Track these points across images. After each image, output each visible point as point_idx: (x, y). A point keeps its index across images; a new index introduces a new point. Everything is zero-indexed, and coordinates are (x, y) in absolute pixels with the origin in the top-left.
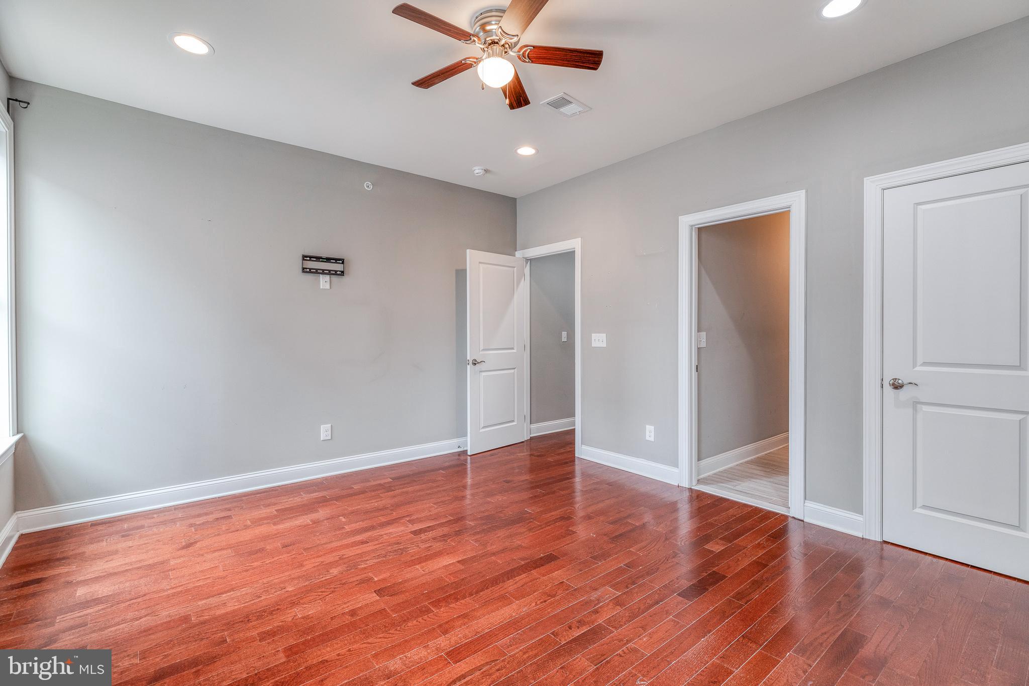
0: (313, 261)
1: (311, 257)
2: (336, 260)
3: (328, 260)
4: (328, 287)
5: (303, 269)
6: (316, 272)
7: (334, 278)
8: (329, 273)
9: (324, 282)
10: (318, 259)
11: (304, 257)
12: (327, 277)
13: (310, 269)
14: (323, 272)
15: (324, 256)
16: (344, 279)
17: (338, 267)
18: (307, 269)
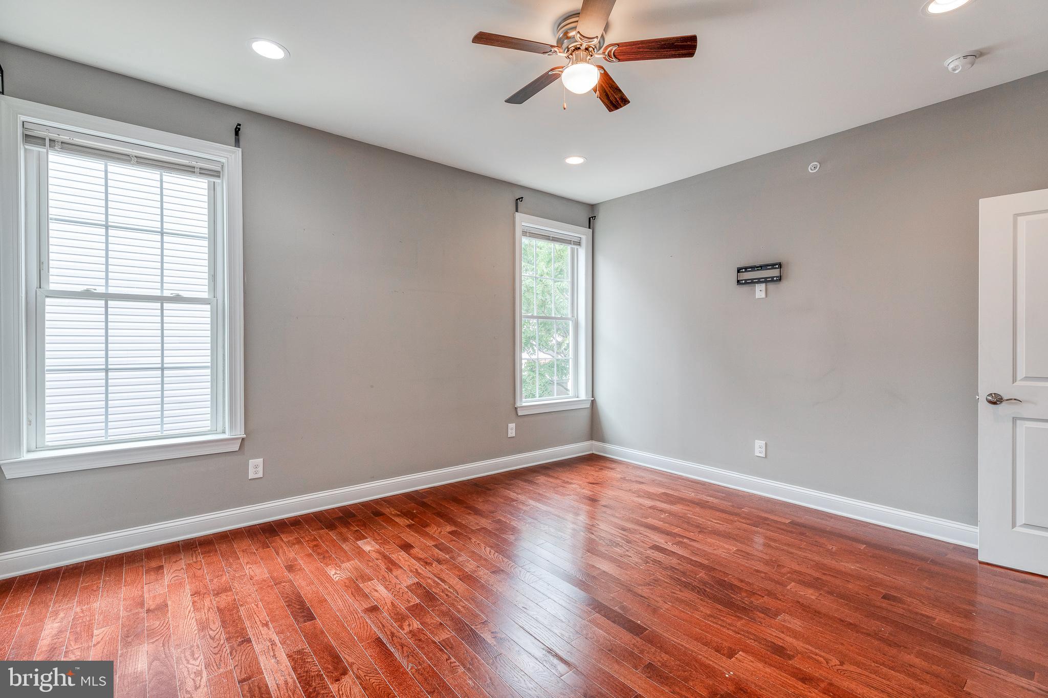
0: (749, 271)
1: (746, 268)
2: (772, 266)
3: (762, 267)
4: (763, 295)
5: (738, 281)
6: (752, 282)
7: (771, 286)
8: (766, 281)
9: (760, 291)
10: (753, 268)
11: (739, 271)
12: (763, 285)
13: (745, 280)
14: (759, 281)
15: (757, 264)
16: (784, 284)
17: (775, 273)
18: (742, 280)
